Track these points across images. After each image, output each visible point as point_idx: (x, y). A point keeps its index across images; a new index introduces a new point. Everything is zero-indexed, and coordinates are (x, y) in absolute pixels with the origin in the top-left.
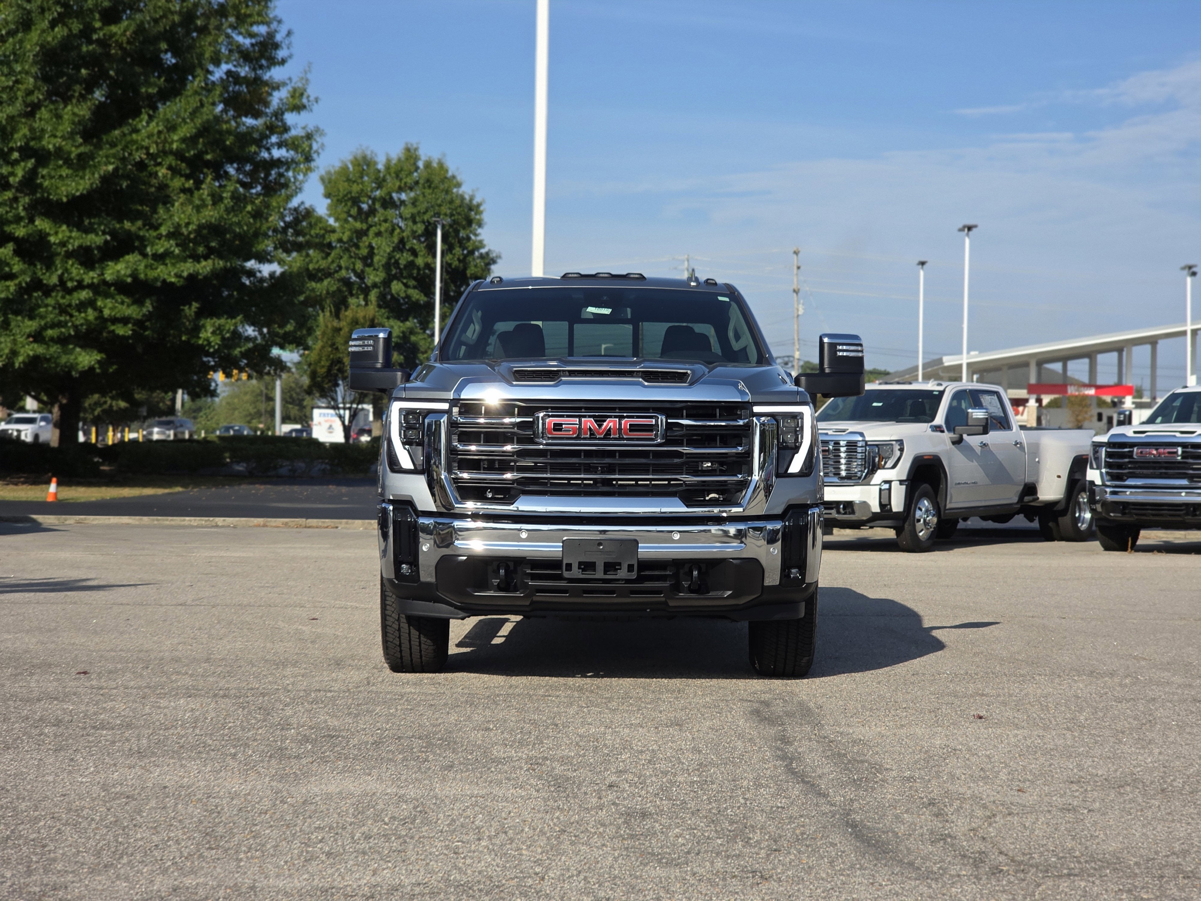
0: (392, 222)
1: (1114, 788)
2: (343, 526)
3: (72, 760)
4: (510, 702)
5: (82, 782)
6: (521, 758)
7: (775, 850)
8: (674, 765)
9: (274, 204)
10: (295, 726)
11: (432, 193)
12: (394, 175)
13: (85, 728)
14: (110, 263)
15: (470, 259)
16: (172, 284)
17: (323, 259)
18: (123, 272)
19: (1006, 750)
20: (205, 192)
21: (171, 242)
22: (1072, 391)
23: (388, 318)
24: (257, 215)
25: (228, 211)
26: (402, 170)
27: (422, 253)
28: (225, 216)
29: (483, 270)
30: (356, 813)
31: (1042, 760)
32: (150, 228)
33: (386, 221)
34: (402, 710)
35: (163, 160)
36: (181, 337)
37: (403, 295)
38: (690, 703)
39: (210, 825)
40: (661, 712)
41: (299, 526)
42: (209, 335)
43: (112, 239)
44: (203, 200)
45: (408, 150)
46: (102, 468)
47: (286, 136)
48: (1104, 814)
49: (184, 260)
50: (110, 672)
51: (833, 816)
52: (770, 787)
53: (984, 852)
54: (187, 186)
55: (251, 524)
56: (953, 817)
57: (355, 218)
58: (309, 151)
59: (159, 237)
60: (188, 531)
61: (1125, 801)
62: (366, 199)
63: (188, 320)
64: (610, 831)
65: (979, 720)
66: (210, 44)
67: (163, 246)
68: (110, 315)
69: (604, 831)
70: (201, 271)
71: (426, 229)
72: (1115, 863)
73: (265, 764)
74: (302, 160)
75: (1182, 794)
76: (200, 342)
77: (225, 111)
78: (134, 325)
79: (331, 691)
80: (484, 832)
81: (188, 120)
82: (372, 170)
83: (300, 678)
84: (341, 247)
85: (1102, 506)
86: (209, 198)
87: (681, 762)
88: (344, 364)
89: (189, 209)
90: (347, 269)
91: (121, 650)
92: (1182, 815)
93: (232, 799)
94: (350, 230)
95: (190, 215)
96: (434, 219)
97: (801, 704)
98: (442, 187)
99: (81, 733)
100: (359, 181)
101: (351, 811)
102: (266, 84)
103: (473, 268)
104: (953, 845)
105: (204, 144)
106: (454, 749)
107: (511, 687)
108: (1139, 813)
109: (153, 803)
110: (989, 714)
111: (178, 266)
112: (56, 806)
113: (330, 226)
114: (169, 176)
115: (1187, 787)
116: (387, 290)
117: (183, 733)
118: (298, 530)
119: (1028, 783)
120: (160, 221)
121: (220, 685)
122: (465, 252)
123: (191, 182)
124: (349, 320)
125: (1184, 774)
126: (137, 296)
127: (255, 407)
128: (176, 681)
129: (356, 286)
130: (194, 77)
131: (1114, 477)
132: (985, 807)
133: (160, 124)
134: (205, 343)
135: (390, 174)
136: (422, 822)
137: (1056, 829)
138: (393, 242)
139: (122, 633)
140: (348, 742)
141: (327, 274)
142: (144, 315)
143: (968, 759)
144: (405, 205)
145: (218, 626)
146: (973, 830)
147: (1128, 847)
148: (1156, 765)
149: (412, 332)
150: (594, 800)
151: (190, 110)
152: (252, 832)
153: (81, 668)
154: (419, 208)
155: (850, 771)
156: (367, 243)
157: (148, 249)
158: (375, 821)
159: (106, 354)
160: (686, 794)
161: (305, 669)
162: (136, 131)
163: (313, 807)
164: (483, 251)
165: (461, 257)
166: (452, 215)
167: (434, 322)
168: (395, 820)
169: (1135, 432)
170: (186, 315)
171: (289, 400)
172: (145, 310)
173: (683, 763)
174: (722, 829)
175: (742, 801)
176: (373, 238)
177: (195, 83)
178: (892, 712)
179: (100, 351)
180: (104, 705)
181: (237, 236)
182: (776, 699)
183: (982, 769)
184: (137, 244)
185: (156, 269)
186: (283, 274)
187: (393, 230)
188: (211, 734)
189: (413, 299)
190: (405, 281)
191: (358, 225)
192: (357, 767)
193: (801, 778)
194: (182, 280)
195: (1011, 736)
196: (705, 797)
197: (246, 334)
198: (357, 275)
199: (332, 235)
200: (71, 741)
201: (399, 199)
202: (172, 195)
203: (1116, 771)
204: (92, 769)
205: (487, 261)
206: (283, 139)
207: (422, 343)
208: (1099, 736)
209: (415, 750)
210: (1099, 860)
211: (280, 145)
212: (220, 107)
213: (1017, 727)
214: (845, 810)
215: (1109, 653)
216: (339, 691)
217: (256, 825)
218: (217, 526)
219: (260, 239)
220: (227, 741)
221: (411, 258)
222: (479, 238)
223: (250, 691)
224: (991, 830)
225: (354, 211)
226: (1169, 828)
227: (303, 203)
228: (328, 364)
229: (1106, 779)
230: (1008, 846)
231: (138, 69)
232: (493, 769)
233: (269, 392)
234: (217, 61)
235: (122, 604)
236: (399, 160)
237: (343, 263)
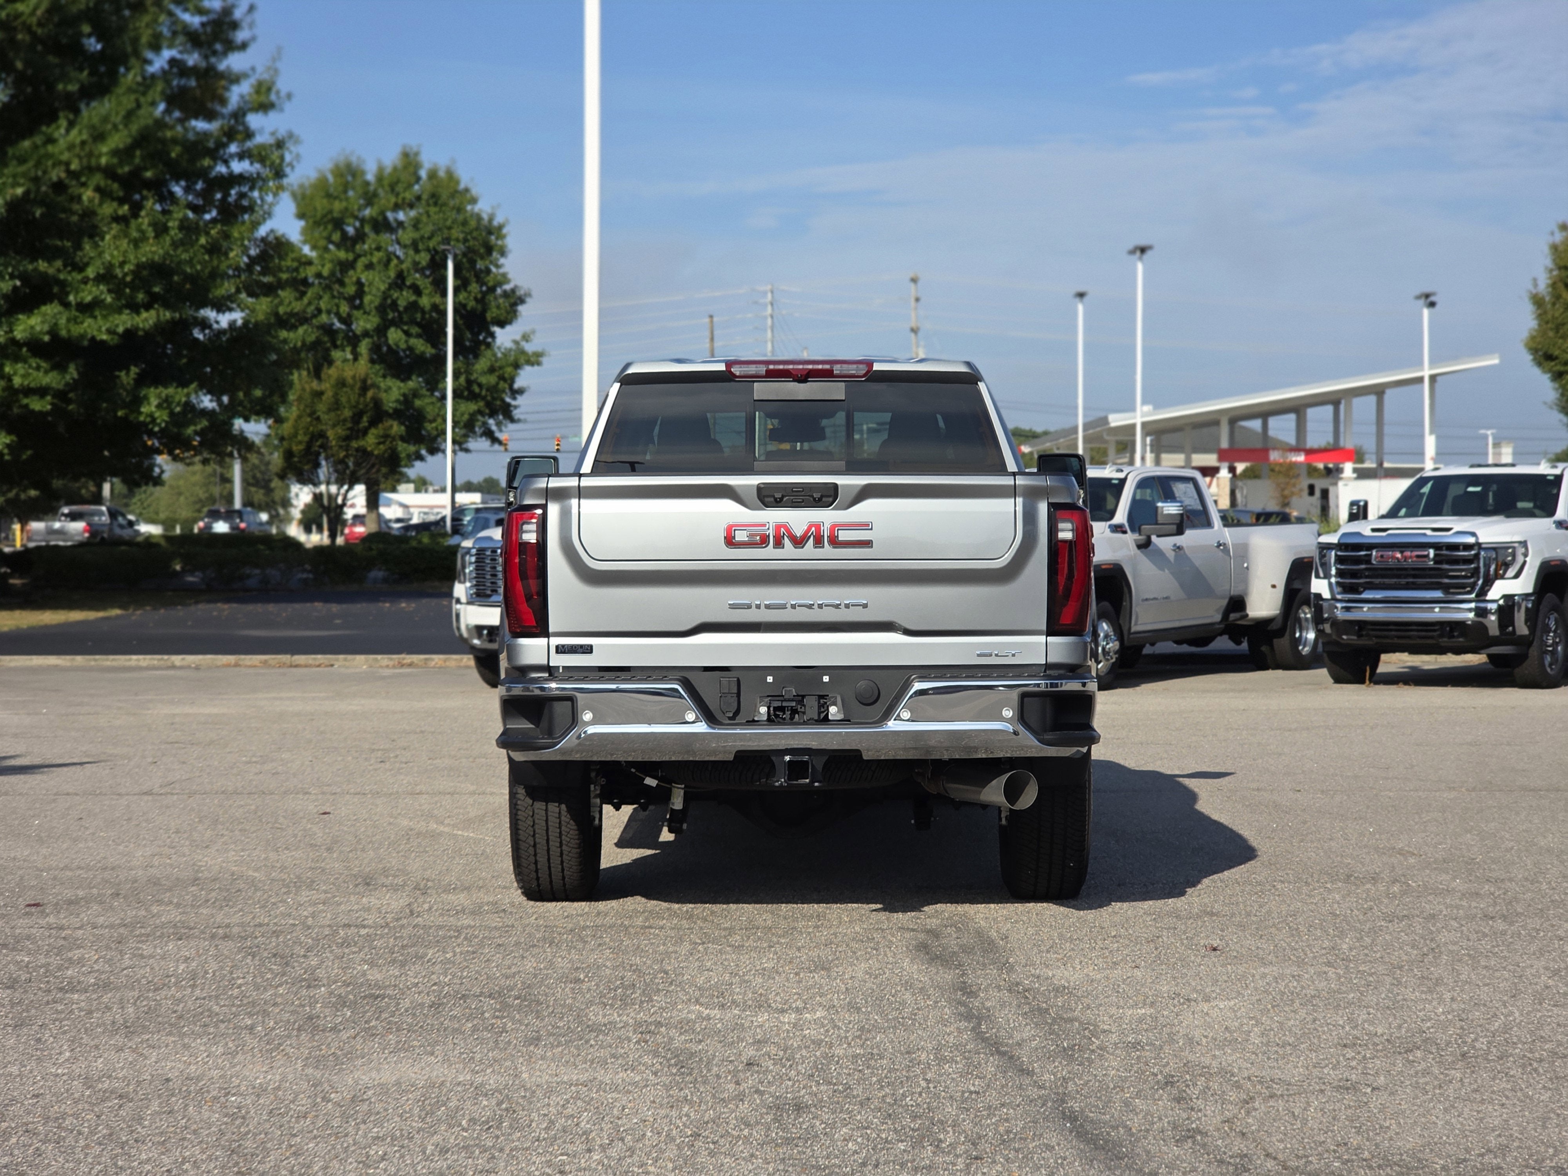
0: (386, 250)
1: (1400, 1053)
2: (340, 663)
3: (39, 1040)
4: (601, 937)
5: (57, 1075)
6: (626, 1025)
7: (976, 1158)
8: (827, 1031)
9: (236, 234)
10: (325, 982)
11: (440, 211)
12: (387, 188)
13: (50, 991)
14: (21, 316)
15: (490, 297)
16: (103, 342)
17: (297, 299)
18: (38, 328)
19: (1254, 998)
20: (144, 221)
21: (101, 287)
22: (1274, 456)
23: (384, 376)
24: (214, 249)
25: (175, 245)
26: (398, 181)
27: (427, 291)
28: (172, 252)
29: (508, 313)
30: (423, 1114)
31: (1302, 1013)
32: (73, 270)
33: (378, 249)
34: (461, 953)
35: (88, 179)
36: (115, 412)
37: (403, 346)
38: (835, 934)
39: (235, 1137)
40: (799, 949)
41: (282, 665)
42: (153, 409)
43: (22, 285)
44: (143, 232)
45: (406, 155)
46: (12, 581)
47: (249, 144)
48: (1392, 1094)
49: (119, 311)
50: (70, 902)
51: (1043, 1105)
52: (957, 1062)
53: (1246, 1156)
54: (120, 212)
55: (219, 663)
56: (1199, 1102)
57: (338, 246)
58: (281, 164)
59: (85, 281)
60: (135, 675)
61: (1417, 1073)
62: (351, 220)
63: (125, 390)
64: (758, 1134)
65: (1213, 953)
66: (147, 25)
67: (90, 292)
68: (22, 385)
69: (750, 1134)
70: (141, 325)
71: (433, 259)
72: (1417, 1168)
73: (294, 1041)
74: (270, 175)
75: (1489, 1061)
76: (142, 418)
77: (168, 111)
78: (54, 397)
79: (364, 927)
80: (593, 1139)
81: (121, 127)
82: (359, 182)
83: (321, 907)
84: (320, 284)
85: (1332, 626)
86: (150, 229)
87: (835, 1026)
88: (327, 438)
89: (124, 244)
90: (329, 312)
91: (79, 868)
92: (1493, 1092)
93: (258, 1096)
94: (332, 261)
95: (126, 252)
96: (443, 247)
97: (979, 933)
98: (452, 203)
99: (45, 999)
100: (343, 196)
101: (416, 1111)
102: (221, 76)
103: (494, 310)
104: (1204, 1146)
105: (143, 158)
106: (537, 1011)
107: (599, 914)
108: (1437, 1091)
109: (155, 1106)
110: (1223, 943)
111: (111, 319)
112: (29, 1114)
113: (306, 256)
114: (97, 201)
115: (1494, 1050)
116: (383, 339)
117: (178, 995)
118: (281, 670)
119: (1288, 1048)
120: (85, 260)
121: (218, 920)
122: (484, 288)
123: (126, 207)
124: (333, 381)
125: (1488, 1030)
126: (57, 359)
127: (207, 491)
128: (158, 915)
129: (341, 335)
130: (128, 69)
131: (1347, 589)
132: (1238, 1086)
133: (85, 131)
134: (148, 419)
135: (382, 186)
136: (511, 1127)
137: (1334, 1119)
138: (389, 277)
139: (75, 840)
140: (398, 1004)
141: (303, 319)
142: (67, 384)
143: (1207, 1014)
144: (404, 228)
145: (200, 827)
146: (1228, 1121)
147: (1429, 1144)
148: (1450, 1017)
149: (415, 394)
150: (731, 1087)
151: (123, 113)
152: (291, 1146)
153: (30, 896)
154: (422, 232)
155: (1058, 1035)
156: (354, 279)
157: (71, 298)
158: (450, 1126)
159: (18, 436)
160: (849, 1074)
161: (326, 892)
162: (51, 140)
163: (365, 1107)
164: (507, 287)
165: (479, 296)
166: (465, 240)
167: (445, 382)
168: (475, 1124)
169: (1374, 530)
170: (122, 384)
171: (251, 481)
172: (68, 377)
173: (839, 1028)
174: (903, 1128)
175: (923, 1084)
176: (363, 272)
177: (130, 77)
178: (1099, 943)
179: (9, 432)
180: (70, 955)
181: (187, 278)
182: (946, 927)
183: (1226, 1028)
184: (56, 290)
185: (82, 323)
186: (246, 323)
187: (389, 261)
188: (217, 997)
189: (417, 352)
190: (405, 328)
191: (342, 255)
192: (415, 1043)
193: (996, 1047)
194: (116, 337)
195: (1257, 977)
196: (874, 1079)
197: (202, 406)
198: (342, 320)
199: (308, 268)
200: (33, 1011)
201: (396, 220)
202: (100, 225)
203: (1400, 1027)
204: (68, 1054)
205: (512, 301)
206: (245, 148)
207: (429, 409)
208: (1371, 975)
209: (487, 1015)
210: (1395, 1164)
211: (241, 156)
212: (162, 107)
213: (1263, 962)
214: (1058, 1094)
215: (1366, 846)
216: (375, 926)
217: (295, 1136)
218: (173, 667)
219: (219, 280)
220: (240, 1006)
221: (413, 298)
222: (501, 271)
223: (258, 929)
224: (1250, 1120)
225: (336, 237)
226: (1478, 1112)
227: (272, 231)
228: (306, 439)
229: (1388, 1040)
230: (1277, 1146)
231: (52, 59)
232: (592, 1042)
233: (225, 471)
234: (156, 48)
235: (68, 794)
236: (395, 169)
237: (323, 305)
